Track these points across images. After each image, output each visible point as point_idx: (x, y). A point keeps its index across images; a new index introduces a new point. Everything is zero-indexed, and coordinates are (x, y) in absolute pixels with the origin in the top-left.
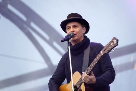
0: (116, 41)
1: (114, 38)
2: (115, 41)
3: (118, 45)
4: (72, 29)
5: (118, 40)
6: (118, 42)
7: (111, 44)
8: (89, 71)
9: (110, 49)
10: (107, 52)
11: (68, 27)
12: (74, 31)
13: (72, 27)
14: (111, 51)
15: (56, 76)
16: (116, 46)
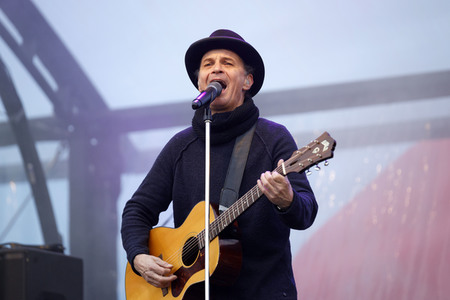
0: (328, 144)
1: (326, 136)
2: (326, 144)
3: (332, 156)
4: (217, 67)
5: (335, 144)
6: (333, 149)
7: (315, 152)
8: (240, 209)
9: (310, 163)
10: (298, 170)
11: (210, 60)
12: (221, 72)
13: (217, 62)
14: (311, 169)
15: (146, 198)
16: (325, 159)
